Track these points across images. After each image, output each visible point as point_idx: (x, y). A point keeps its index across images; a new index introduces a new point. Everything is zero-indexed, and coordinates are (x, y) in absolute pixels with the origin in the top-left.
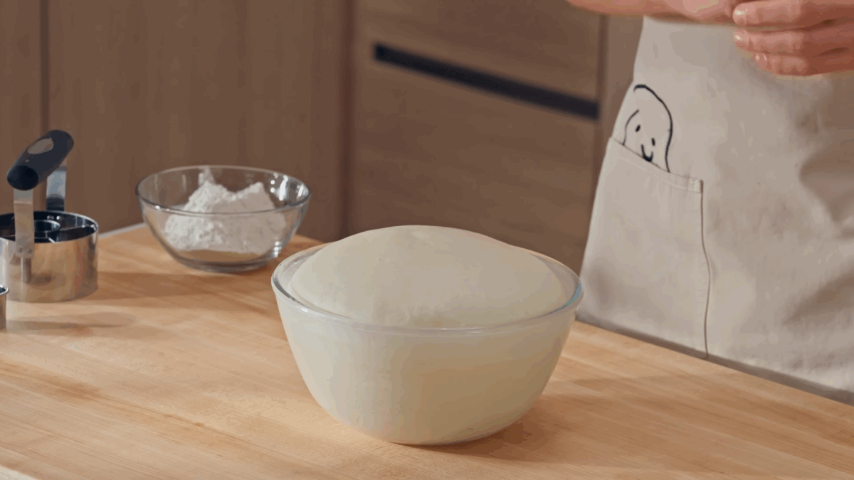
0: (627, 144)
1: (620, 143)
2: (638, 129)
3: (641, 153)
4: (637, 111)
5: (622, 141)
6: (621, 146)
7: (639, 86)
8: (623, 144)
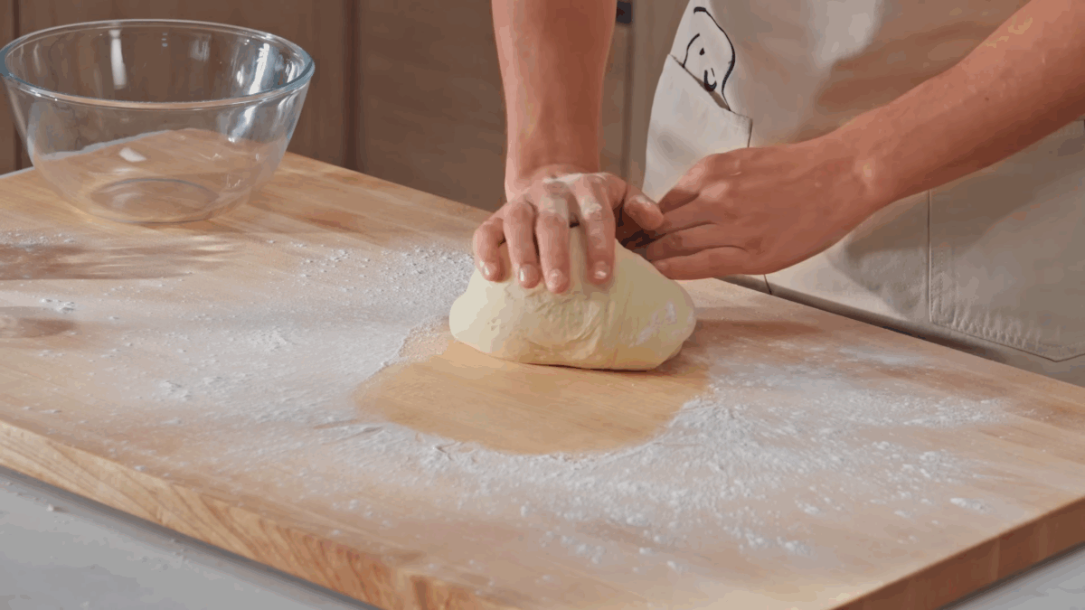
0: (686, 65)
1: (680, 64)
2: (702, 52)
3: (702, 79)
4: (698, 35)
5: (682, 62)
6: (681, 68)
7: (698, 9)
8: (683, 66)
